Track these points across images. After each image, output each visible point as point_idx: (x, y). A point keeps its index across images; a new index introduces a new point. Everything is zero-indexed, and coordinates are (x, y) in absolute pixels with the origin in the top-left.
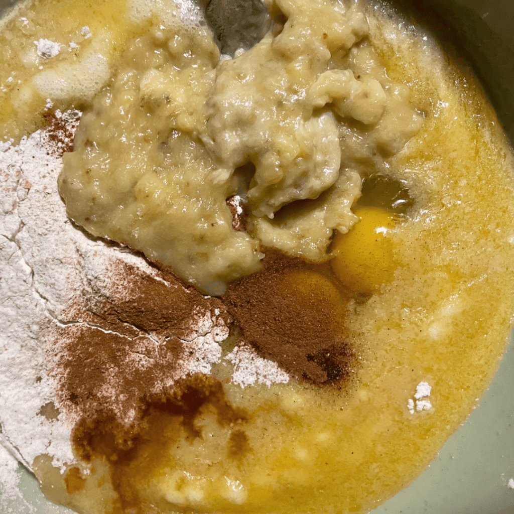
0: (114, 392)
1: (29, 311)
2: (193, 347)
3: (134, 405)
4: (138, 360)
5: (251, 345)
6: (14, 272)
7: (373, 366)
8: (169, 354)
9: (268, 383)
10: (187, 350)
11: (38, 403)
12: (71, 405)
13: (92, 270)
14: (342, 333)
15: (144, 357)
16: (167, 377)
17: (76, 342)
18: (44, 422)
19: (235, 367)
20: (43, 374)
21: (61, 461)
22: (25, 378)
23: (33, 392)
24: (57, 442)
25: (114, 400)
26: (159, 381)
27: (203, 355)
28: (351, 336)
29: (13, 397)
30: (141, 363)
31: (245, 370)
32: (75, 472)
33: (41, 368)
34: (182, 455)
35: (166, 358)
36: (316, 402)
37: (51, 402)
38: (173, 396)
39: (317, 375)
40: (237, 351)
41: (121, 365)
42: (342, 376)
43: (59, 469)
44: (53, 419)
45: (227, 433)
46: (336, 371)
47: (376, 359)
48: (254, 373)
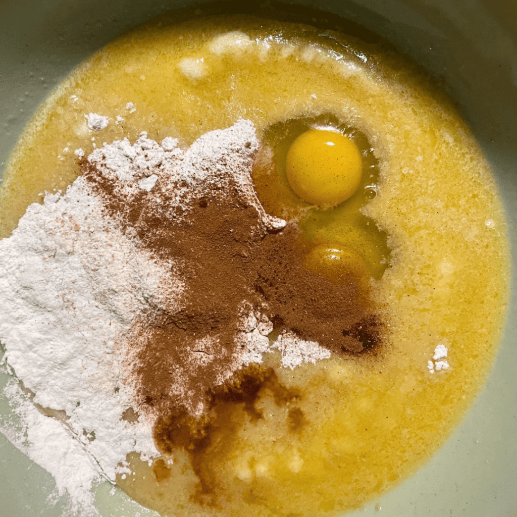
0: (182, 390)
1: (105, 330)
2: (243, 341)
3: (202, 398)
4: (199, 357)
5: (292, 331)
6: (86, 301)
7: (401, 331)
8: (223, 349)
9: (314, 361)
10: (239, 344)
11: (120, 410)
12: (148, 407)
13: (147, 289)
14: (370, 306)
15: (204, 355)
16: (226, 370)
17: (144, 350)
18: (127, 426)
19: (282, 353)
20: (120, 384)
21: (147, 456)
22: (105, 390)
23: (113, 401)
24: (141, 440)
25: (184, 397)
26: (219, 374)
27: (254, 346)
28: (377, 308)
29: (98, 409)
30: (203, 360)
31: (292, 353)
32: (161, 463)
33: (117, 379)
34: (249, 436)
35: (222, 353)
36: (357, 370)
37: (130, 408)
38: (233, 386)
39: (354, 347)
40: (282, 339)
41: (185, 365)
42: (375, 344)
43: (147, 462)
44: (135, 422)
45: (285, 411)
46: (370, 340)
47: (403, 323)
48: (299, 354)
